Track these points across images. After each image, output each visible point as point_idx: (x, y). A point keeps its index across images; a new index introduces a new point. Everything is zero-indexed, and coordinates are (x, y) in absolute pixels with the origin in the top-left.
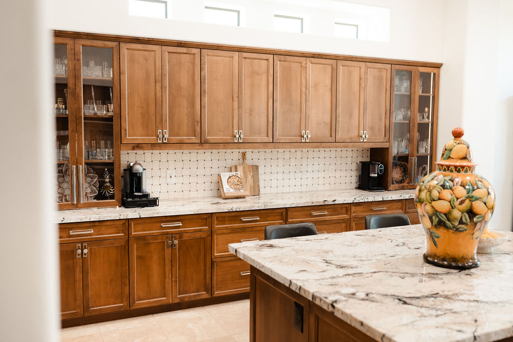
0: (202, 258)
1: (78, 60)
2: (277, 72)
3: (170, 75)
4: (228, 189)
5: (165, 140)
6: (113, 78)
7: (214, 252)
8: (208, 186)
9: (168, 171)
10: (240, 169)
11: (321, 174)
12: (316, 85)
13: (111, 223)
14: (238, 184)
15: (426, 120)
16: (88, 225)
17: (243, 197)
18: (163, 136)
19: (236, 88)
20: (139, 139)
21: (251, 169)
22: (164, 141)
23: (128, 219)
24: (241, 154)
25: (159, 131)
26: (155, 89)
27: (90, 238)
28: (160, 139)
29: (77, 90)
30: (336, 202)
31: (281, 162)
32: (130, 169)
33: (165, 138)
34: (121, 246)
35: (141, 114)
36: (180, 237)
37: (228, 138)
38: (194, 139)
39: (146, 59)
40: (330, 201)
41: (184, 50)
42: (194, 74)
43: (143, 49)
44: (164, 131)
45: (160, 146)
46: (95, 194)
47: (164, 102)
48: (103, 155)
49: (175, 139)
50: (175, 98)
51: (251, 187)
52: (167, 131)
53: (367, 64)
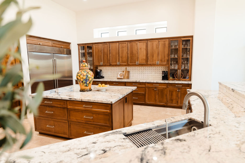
1: (86, 49)
2: (128, 46)
3: (103, 50)
4: (119, 77)
6: (92, 51)
9: (108, 72)
10: (124, 72)
11: (150, 74)
12: (140, 49)
14: (122, 76)
15: (188, 57)
17: (122, 79)
19: (118, 51)
20: (97, 64)
21: (128, 72)
30: (140, 82)
35: (97, 59)
37: (116, 64)
38: (108, 64)
39: (98, 47)
40: (138, 81)
41: (105, 44)
42: (108, 49)
45: (101, 66)
49: (105, 64)
50: (104, 55)
51: (127, 77)
52: (102, 63)
53: (159, 40)
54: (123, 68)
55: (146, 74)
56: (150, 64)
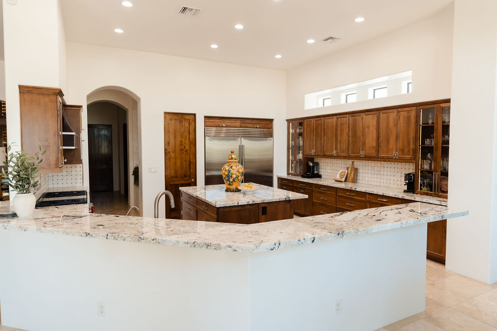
1: (296, 127)
4: (338, 177)
10: (350, 169)
17: (342, 182)
20: (308, 153)
21: (353, 170)
22: (313, 154)
25: (312, 150)
37: (332, 154)
38: (322, 154)
41: (319, 119)
49: (316, 154)
51: (352, 178)
52: (314, 151)
53: (398, 109)
54: (349, 162)
55: (385, 177)
56: (383, 158)
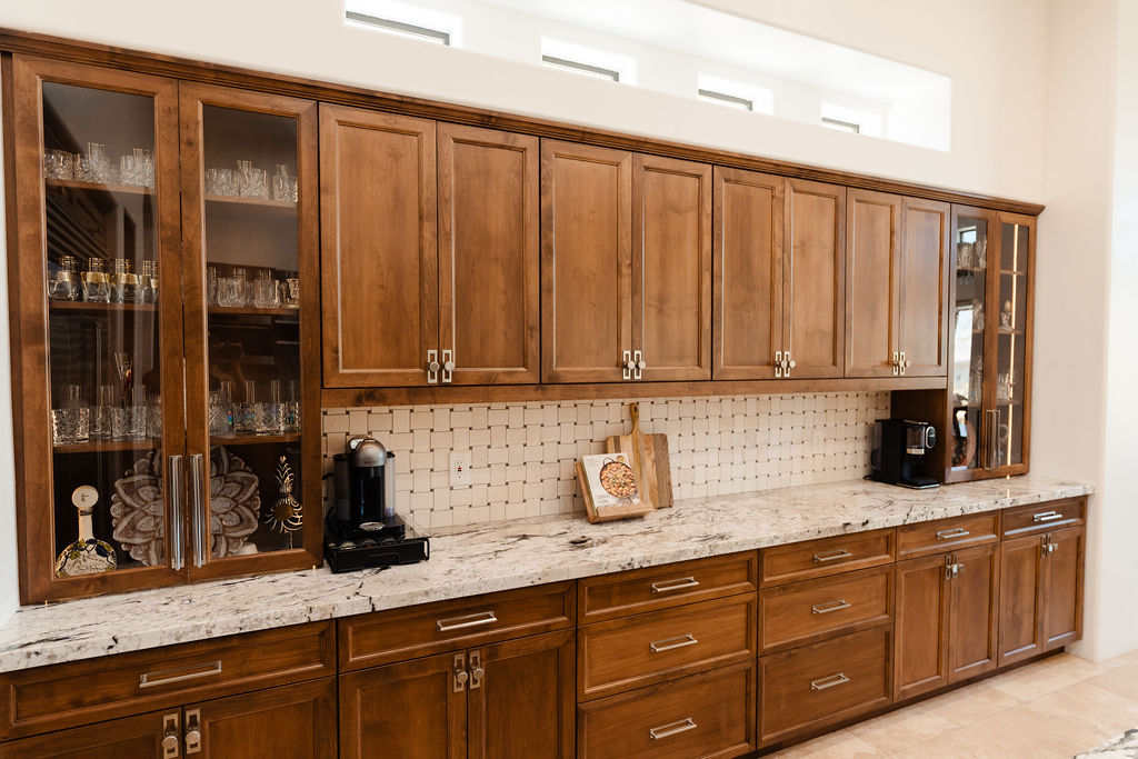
0: (551, 704)
1: (190, 143)
2: (720, 209)
3: (459, 201)
4: (602, 498)
5: (447, 377)
6: (299, 204)
7: (583, 684)
8: (550, 488)
9: (453, 454)
10: (627, 443)
11: (797, 450)
12: (803, 244)
13: (283, 636)
14: (625, 484)
15: (1006, 329)
16: (206, 648)
17: (639, 517)
18: (442, 367)
19: (626, 243)
20: (373, 374)
21: (651, 444)
22: (445, 380)
23: (337, 619)
24: (626, 408)
25: (430, 352)
26: (421, 237)
27: (210, 691)
28: (432, 374)
29: (188, 232)
31: (714, 424)
32: (349, 457)
33: (447, 373)
34: (316, 700)
35: (381, 305)
36: (492, 655)
37: (608, 371)
38: (522, 374)
39: (395, 156)
40: (856, 524)
41: (496, 136)
42: (522, 203)
43: (388, 126)
44: (445, 352)
45: (433, 395)
46: (250, 531)
47: (444, 275)
48: (270, 421)
49: (474, 372)
50: (473, 264)
51: (652, 486)
52: (452, 353)
